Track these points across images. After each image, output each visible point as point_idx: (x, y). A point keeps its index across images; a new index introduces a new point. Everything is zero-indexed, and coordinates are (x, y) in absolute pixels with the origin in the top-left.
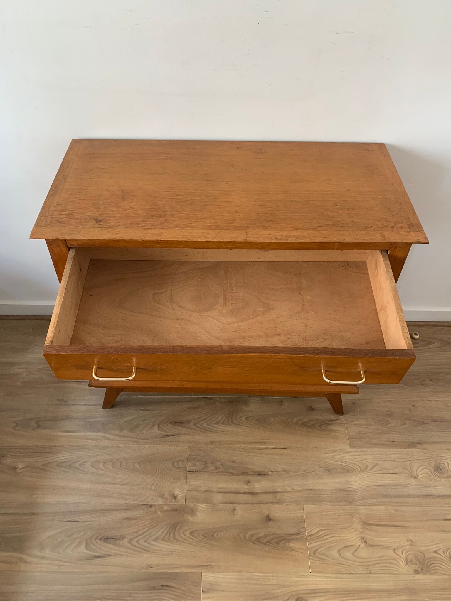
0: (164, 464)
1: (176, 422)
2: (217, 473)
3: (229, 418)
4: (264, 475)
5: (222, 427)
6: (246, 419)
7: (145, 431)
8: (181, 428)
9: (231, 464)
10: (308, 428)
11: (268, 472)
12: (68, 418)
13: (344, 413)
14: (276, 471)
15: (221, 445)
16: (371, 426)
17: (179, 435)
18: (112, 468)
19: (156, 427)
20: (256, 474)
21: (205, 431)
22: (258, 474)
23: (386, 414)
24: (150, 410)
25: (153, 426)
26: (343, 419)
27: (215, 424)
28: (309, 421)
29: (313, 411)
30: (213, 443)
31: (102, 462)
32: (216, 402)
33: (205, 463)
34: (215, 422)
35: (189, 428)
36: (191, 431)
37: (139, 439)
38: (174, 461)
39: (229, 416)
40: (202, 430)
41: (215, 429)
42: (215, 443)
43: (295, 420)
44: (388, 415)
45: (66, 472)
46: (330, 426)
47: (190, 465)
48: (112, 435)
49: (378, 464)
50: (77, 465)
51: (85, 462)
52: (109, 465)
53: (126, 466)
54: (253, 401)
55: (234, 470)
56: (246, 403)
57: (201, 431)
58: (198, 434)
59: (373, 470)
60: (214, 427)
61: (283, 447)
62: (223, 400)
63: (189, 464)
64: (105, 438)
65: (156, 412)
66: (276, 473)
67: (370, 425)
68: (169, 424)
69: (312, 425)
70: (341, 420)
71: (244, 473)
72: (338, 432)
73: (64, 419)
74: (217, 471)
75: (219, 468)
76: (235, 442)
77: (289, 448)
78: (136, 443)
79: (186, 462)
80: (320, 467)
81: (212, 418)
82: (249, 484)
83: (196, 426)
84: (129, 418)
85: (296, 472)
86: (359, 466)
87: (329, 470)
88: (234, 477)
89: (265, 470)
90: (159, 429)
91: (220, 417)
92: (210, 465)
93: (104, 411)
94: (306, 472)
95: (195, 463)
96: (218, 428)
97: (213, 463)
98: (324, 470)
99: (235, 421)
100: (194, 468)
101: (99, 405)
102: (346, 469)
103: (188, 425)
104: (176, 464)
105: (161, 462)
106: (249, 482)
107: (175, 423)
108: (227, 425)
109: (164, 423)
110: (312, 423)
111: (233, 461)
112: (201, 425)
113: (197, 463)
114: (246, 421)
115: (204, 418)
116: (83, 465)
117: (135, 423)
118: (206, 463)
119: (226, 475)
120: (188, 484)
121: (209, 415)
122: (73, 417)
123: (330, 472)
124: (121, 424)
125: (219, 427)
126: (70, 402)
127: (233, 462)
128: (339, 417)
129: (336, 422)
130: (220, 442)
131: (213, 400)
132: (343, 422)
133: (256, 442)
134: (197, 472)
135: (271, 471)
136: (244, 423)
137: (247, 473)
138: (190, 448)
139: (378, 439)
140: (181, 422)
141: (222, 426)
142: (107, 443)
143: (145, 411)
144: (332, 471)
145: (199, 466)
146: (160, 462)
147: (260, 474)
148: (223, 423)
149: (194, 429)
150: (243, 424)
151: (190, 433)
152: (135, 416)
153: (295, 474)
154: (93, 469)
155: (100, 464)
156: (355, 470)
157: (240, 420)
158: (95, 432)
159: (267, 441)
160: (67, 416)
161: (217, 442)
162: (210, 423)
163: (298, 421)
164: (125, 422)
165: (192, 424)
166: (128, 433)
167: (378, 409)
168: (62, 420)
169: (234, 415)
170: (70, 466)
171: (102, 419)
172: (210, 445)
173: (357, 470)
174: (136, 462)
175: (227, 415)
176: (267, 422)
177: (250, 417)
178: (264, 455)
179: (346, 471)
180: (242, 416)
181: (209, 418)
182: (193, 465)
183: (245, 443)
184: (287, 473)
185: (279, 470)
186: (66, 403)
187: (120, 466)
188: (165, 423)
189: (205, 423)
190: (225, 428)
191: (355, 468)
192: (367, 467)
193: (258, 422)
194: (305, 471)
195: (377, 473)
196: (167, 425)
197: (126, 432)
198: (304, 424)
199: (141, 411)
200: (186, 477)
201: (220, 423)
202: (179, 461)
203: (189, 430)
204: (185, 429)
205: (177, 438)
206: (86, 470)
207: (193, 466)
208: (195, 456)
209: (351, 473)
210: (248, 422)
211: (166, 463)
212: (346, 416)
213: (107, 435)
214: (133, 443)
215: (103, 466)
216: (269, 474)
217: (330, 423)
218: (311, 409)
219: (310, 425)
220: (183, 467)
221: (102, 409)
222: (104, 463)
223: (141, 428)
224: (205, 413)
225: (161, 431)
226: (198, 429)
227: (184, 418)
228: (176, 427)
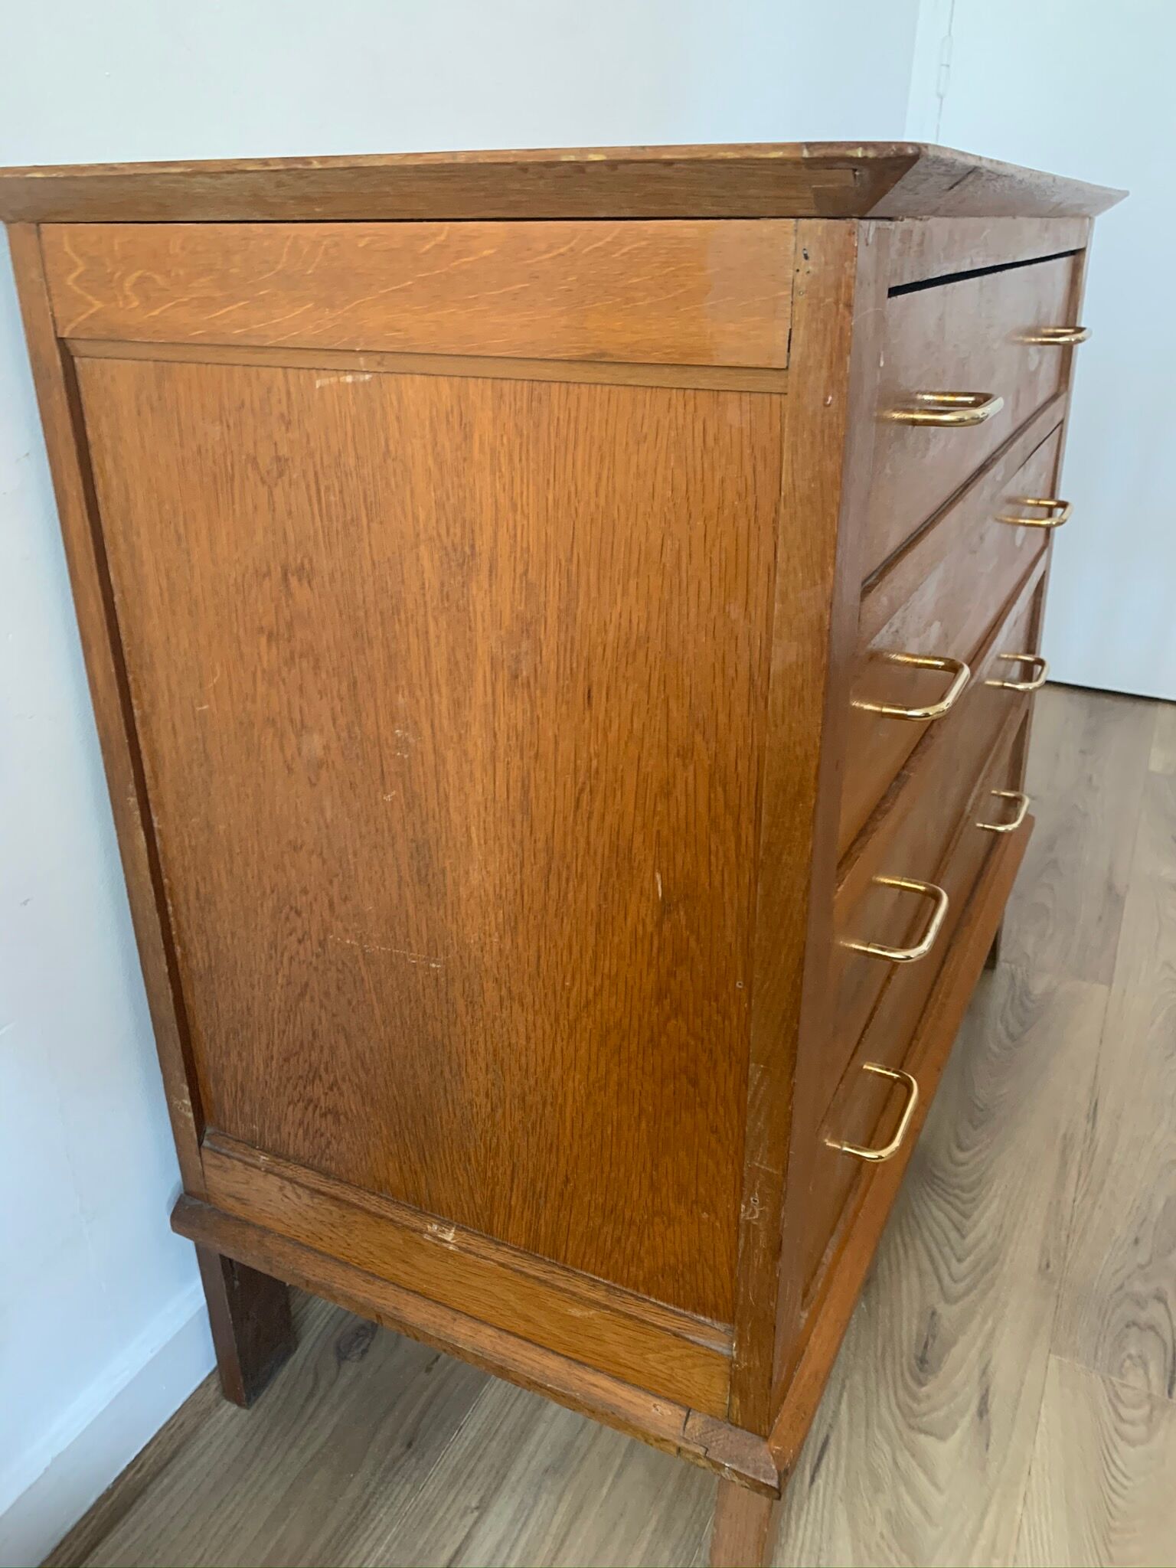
1: (922, 1361)
3: (947, 1192)
5: (983, 1223)
6: (961, 1148)
7: (939, 1502)
8: (956, 1351)
9: (1144, 1251)
10: (1029, 1034)
15: (1057, 1251)
17: (990, 1370)
19: (925, 1442)
21: (988, 1276)
24: (828, 1438)
25: (915, 1452)
27: (963, 1237)
30: (1046, 1270)
33: (1134, 1329)
34: (953, 1235)
35: (962, 1324)
36: (976, 1323)
37: (974, 1540)
38: (1118, 1431)
40: (982, 1286)
41: (985, 1244)
42: (1048, 1266)
46: (1030, 993)
47: (1141, 1381)
57: (985, 1291)
58: (999, 1305)
60: (976, 1245)
61: (1090, 1106)
63: (1134, 1382)
65: (844, 1418)
68: (924, 1389)
69: (1022, 1021)
70: (1016, 968)
72: (1053, 987)
75: (1156, 1290)
76: (1055, 1210)
77: (1096, 1093)
79: (1123, 1390)
81: (933, 1237)
83: (959, 1299)
90: (942, 1438)
91: (940, 1216)
92: (1143, 1316)
95: (1128, 1358)
96: (984, 1236)
97: (1138, 1303)
99: (964, 1181)
100: (1154, 1369)
103: (946, 1324)
104: (1126, 1428)
105: (1114, 1483)
107: (924, 1363)
108: (976, 1207)
109: (915, 1406)
110: (1013, 1020)
111: (1131, 1240)
112: (955, 1282)
114: (972, 1152)
115: (926, 1263)
117: (881, 1525)
118: (1135, 1324)
121: (918, 1243)
125: (979, 1230)
127: (1136, 1242)
128: (1005, 970)
129: (1020, 980)
130: (1045, 1252)
132: (1023, 969)
133: (1063, 1157)
136: (977, 1160)
138: (1057, 1352)
139: (1089, 936)
140: (924, 1340)
141: (977, 1223)
143: (826, 1457)
145: (1146, 1351)
146: (1114, 1490)
148: (965, 1215)
149: (971, 1311)
150: (980, 1163)
151: (986, 1329)
152: (842, 1518)
157: (963, 1164)
159: (1062, 1132)
161: (1045, 1260)
162: (953, 1250)
163: (999, 1042)
165: (948, 1313)
169: (939, 1174)
172: (1055, 1282)
176: (988, 1106)
177: (958, 1137)
178: (1117, 1157)
180: (949, 1156)
181: (932, 1246)
182: (1140, 1370)
183: (1059, 1185)
188: (914, 1397)
189: (948, 1268)
190: (987, 1216)
193: (981, 1127)
196: (928, 1398)
198: (1015, 1036)
199: (820, 1482)
201: (961, 1224)
202: (1117, 1414)
203: (972, 1327)
204: (964, 1338)
205: (1001, 1382)
207: (1146, 1373)
208: (1097, 1348)
210: (976, 1149)
211: (1119, 1463)
217: (1020, 990)
219: (1021, 1028)
220: (1145, 1407)
223: (916, 1511)
224: (906, 1252)
225: (953, 1431)
226: (972, 1296)
227: (909, 1328)
228: (947, 1366)
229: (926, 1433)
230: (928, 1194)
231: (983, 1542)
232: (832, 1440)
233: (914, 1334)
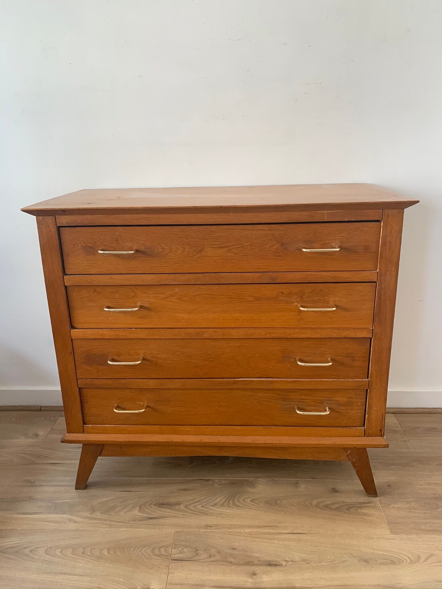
0: (140, 551)
1: (162, 504)
2: (210, 562)
3: (230, 499)
4: (276, 565)
5: (220, 510)
6: (252, 501)
7: (122, 514)
8: (168, 510)
9: (231, 551)
10: (332, 511)
11: (281, 562)
12: (30, 499)
13: (378, 495)
14: (293, 561)
15: (219, 529)
16: (416, 509)
17: (165, 518)
18: (72, 554)
19: (138, 508)
20: (265, 564)
21: (199, 514)
22: (266, 563)
23: (434, 497)
24: (132, 491)
25: (133, 507)
26: (377, 502)
27: (212, 506)
28: (334, 504)
29: (338, 493)
30: (208, 526)
31: (60, 548)
32: (215, 484)
33: (195, 550)
34: (212, 504)
35: (180, 510)
36: (181, 513)
37: (113, 521)
38: (155, 548)
39: (230, 498)
40: (195, 513)
41: (211, 511)
42: (210, 527)
43: (315, 502)
44: (437, 498)
45: (10, 559)
46: (361, 509)
47: (175, 553)
48: (81, 517)
49: (433, 554)
50: (27, 551)
51: (38, 548)
52: (69, 552)
53: (91, 553)
54: (261, 482)
55: (234, 558)
56: (252, 484)
57: (193, 514)
58: (189, 517)
59: (429, 561)
60: (210, 509)
61: (300, 532)
62: (223, 482)
63: (174, 551)
64: (70, 520)
65: (139, 493)
66: (291, 563)
67: (414, 509)
68: (153, 506)
69: (338, 508)
70: (376, 503)
71: (249, 562)
72: (373, 515)
73: (25, 501)
74: (211, 559)
75: (215, 555)
76: (236, 526)
77: (309, 533)
78: (108, 526)
79: (170, 549)
80: (354, 557)
81: (208, 500)
82: (254, 576)
83: (187, 508)
84: (106, 499)
85: (320, 563)
86: (409, 557)
87: (366, 561)
88: (233, 567)
89: (278, 559)
90: (140, 511)
91: (219, 499)
92: (201, 552)
93: (76, 492)
94: (334, 562)
95: (183, 549)
96: (215, 511)
97: (206, 550)
98: (359, 560)
99: (237, 503)
100: (181, 556)
101: (72, 486)
102: (390, 560)
103: (177, 507)
104: (157, 550)
105: (138, 548)
106: (254, 574)
107: (161, 505)
108: (227, 507)
109: (147, 505)
110: (337, 506)
111: (233, 547)
112: (194, 507)
113: (185, 550)
114: (252, 503)
115: (197, 500)
116: (35, 551)
117: (112, 505)
118: (197, 550)
119: (223, 565)
120: (170, 575)
121: (205, 497)
122: (37, 498)
123: (368, 562)
124: (93, 505)
125: (217, 509)
126: (37, 483)
127: (234, 549)
128: (372, 500)
129: (369, 505)
130: (217, 525)
131: (210, 482)
132: (378, 505)
133: (265, 526)
134: (184, 560)
135: (285, 561)
136: (250, 505)
137: (252, 562)
138: (177, 532)
139: (428, 525)
140: (169, 504)
141: (220, 508)
142: (72, 526)
143: (126, 492)
144: (370, 562)
145: (187, 553)
146: (135, 548)
147: (270, 564)
148: (222, 505)
149: (185, 511)
150: (248, 506)
151: (180, 516)
152: (112, 498)
153: (318, 564)
154: (47, 555)
155: (57, 550)
156: (403, 561)
157: (244, 502)
158: (59, 514)
159: (278, 525)
160: (29, 497)
161: (213, 526)
162: (206, 505)
163: (318, 503)
164: (98, 504)
165: (182, 506)
166: (100, 515)
167: (420, 491)
168: (22, 501)
169: (236, 497)
170: (17, 552)
171: (72, 500)
172: (204, 529)
173: (405, 561)
174: (104, 548)
175: (227, 497)
176: (279, 504)
177: (257, 499)
178: (276, 542)
179: (390, 562)
180: (247, 498)
181: (205, 500)
182: (179, 552)
183: (249, 527)
184: (307, 563)
185: (297, 559)
186: (31, 484)
187: (83, 553)
188: (149, 505)
189: (198, 505)
190: (225, 510)
191: (403, 559)
192: (419, 558)
193: (267, 504)
194: (332, 562)
195: (436, 566)
196: (151, 507)
197: (98, 515)
198: (326, 506)
199: (120, 492)
200: (168, 567)
201: (219, 505)
202: (162, 547)
203: (179, 512)
204: (174, 512)
205: (162, 521)
206: (36, 557)
207: (179, 554)
208: (183, 541)
209: (398, 564)
210: (254, 504)
211: (144, 549)
212: (381, 498)
213: (74, 518)
214: (105, 526)
215: (61, 552)
216: (282, 565)
217: (361, 505)
218: (335, 491)
219: (336, 508)
220: (166, 554)
221: (75, 491)
222: (62, 550)
223: (117, 510)
224: (200, 495)
225: (142, 513)
226: (190, 511)
227: (173, 500)
228: (162, 509)
229: (140, 508)
230: (226, 496)
231: (113, 523)
232: (132, 492)
233: (171, 501)
